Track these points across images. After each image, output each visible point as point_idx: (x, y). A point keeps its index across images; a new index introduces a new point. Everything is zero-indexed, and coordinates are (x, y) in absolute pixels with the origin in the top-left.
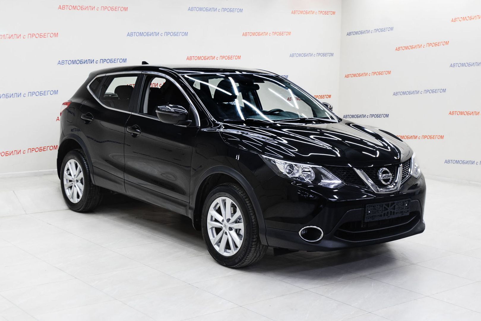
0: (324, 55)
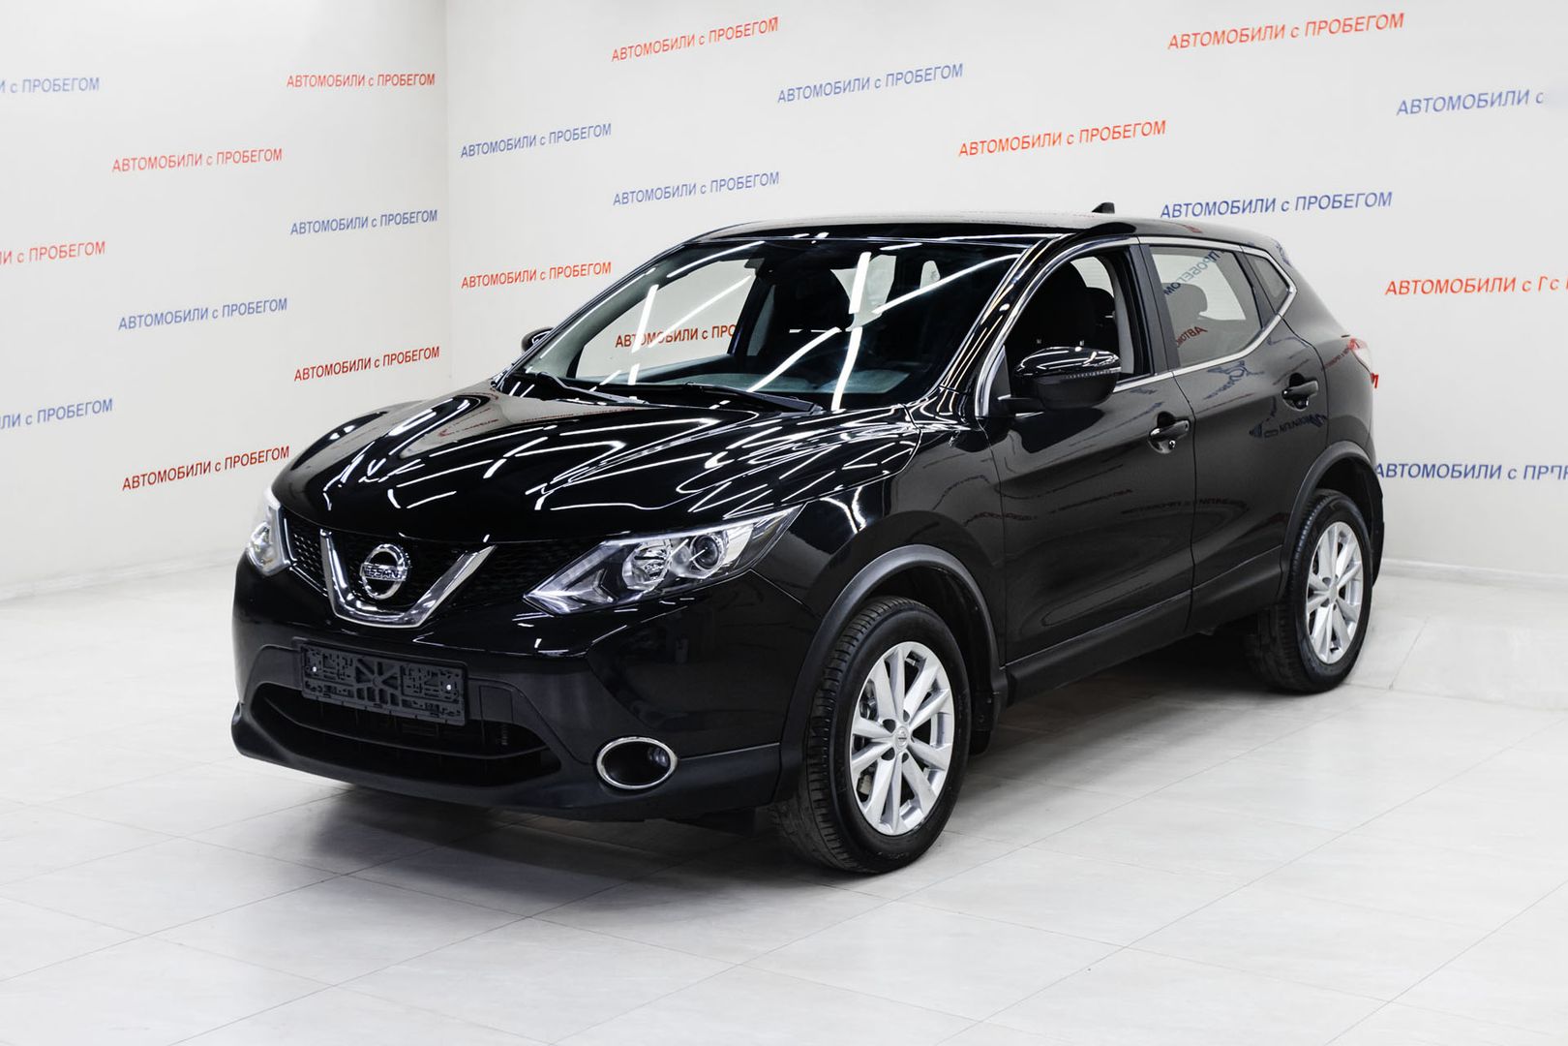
0: (407, 219)
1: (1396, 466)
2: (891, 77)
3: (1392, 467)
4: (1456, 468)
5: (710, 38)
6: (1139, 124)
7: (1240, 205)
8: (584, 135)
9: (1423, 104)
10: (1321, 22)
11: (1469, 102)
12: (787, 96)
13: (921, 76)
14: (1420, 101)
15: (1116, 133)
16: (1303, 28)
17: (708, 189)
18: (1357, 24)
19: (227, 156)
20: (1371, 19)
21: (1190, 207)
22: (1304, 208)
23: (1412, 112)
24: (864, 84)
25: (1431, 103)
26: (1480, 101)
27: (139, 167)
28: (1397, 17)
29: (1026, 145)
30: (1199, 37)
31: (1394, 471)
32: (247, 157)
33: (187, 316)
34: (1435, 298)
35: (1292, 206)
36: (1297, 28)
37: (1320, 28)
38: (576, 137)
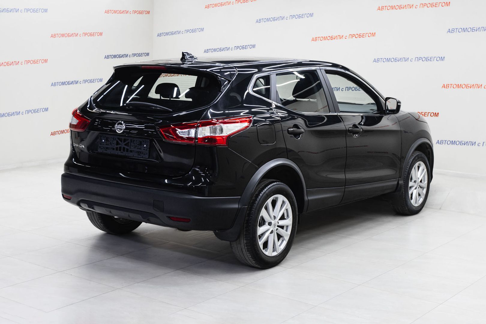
1: (443, 141)
2: (291, 16)
3: (442, 141)
4: (462, 142)
5: (235, 3)
6: (367, 33)
7: (398, 59)
8: (195, 31)
9: (455, 30)
10: (424, 4)
11: (469, 30)
12: (258, 21)
13: (300, 16)
14: (454, 29)
15: (360, 36)
16: (419, 5)
17: (233, 49)
18: (436, 5)
19: (85, 34)
20: (440, 4)
21: (382, 59)
22: (417, 61)
23: (452, 32)
24: (283, 18)
25: (458, 30)
26: (473, 30)
27: (59, 37)
28: (448, 3)
29: (332, 39)
30: (387, 7)
31: (443, 142)
32: (92, 35)
33: (72, 83)
34: (457, 89)
35: (414, 60)
36: (417, 5)
37: (424, 6)
38: (193, 31)
